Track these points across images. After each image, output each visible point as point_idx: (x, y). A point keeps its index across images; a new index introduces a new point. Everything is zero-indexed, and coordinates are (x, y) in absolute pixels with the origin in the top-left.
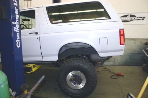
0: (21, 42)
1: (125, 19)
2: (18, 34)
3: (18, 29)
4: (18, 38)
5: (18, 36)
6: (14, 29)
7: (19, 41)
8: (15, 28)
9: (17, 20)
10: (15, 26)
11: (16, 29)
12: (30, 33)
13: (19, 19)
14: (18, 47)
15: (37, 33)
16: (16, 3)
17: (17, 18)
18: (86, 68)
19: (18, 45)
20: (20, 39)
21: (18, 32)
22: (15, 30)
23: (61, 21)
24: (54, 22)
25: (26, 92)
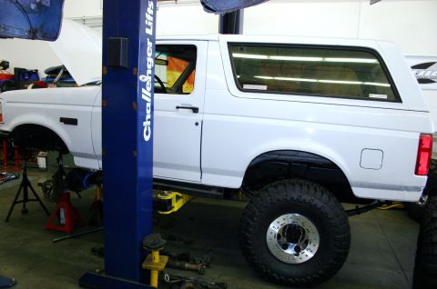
0: (152, 126)
1: (423, 73)
2: (148, 105)
3: (149, 94)
4: (148, 117)
5: (148, 111)
6: (141, 93)
7: (149, 123)
8: (143, 90)
9: (149, 72)
10: (144, 85)
11: (146, 94)
12: (178, 108)
13: (153, 69)
14: (147, 138)
15: (195, 110)
16: (149, 27)
17: (149, 67)
18: (320, 204)
19: (147, 134)
20: (151, 120)
21: (149, 100)
22: (143, 97)
23: (265, 88)
24: (246, 87)
25: (156, 255)
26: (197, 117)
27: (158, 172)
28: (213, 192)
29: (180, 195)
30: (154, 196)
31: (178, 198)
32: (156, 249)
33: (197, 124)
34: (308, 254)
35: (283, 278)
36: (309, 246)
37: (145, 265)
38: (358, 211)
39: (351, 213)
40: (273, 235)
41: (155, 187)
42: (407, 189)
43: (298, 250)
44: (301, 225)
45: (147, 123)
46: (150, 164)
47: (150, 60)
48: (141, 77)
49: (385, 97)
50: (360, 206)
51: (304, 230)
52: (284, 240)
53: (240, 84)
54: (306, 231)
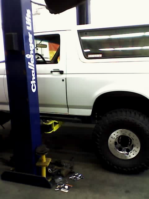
0: (36, 84)
2: (33, 72)
4: (34, 78)
5: (33, 75)
7: (35, 82)
8: (29, 63)
9: (32, 52)
11: (31, 65)
12: (52, 72)
13: (34, 50)
14: (34, 91)
15: (62, 73)
19: (34, 88)
20: (36, 80)
21: (33, 69)
23: (101, 56)
24: (90, 56)
25: (44, 157)
26: (63, 76)
27: (42, 110)
28: (76, 119)
29: (57, 122)
30: (41, 123)
31: (55, 124)
32: (43, 154)
33: (63, 80)
34: (132, 155)
35: (120, 168)
36: (134, 148)
37: (38, 164)
40: (112, 142)
41: (41, 118)
43: (128, 151)
44: (128, 136)
45: (33, 82)
46: (37, 105)
47: (31, 45)
48: (27, 56)
52: (119, 145)
53: (86, 55)
54: (132, 140)
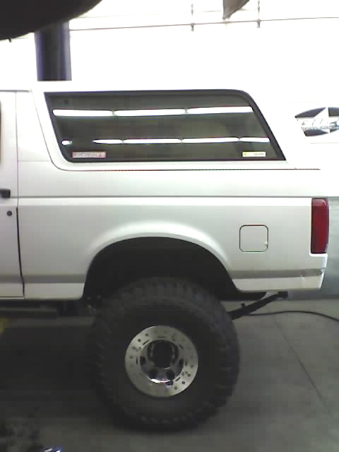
1: (310, 123)
15: (5, 193)
23: (103, 155)
24: (77, 155)
26: (10, 204)
28: (44, 309)
33: (10, 213)
34: (182, 384)
36: (185, 369)
38: (244, 312)
39: (236, 314)
40: (134, 360)
42: (304, 273)
43: (171, 376)
44: (171, 340)
49: (263, 154)
50: (248, 303)
51: (176, 348)
52: (150, 365)
53: (68, 154)
54: (179, 348)
